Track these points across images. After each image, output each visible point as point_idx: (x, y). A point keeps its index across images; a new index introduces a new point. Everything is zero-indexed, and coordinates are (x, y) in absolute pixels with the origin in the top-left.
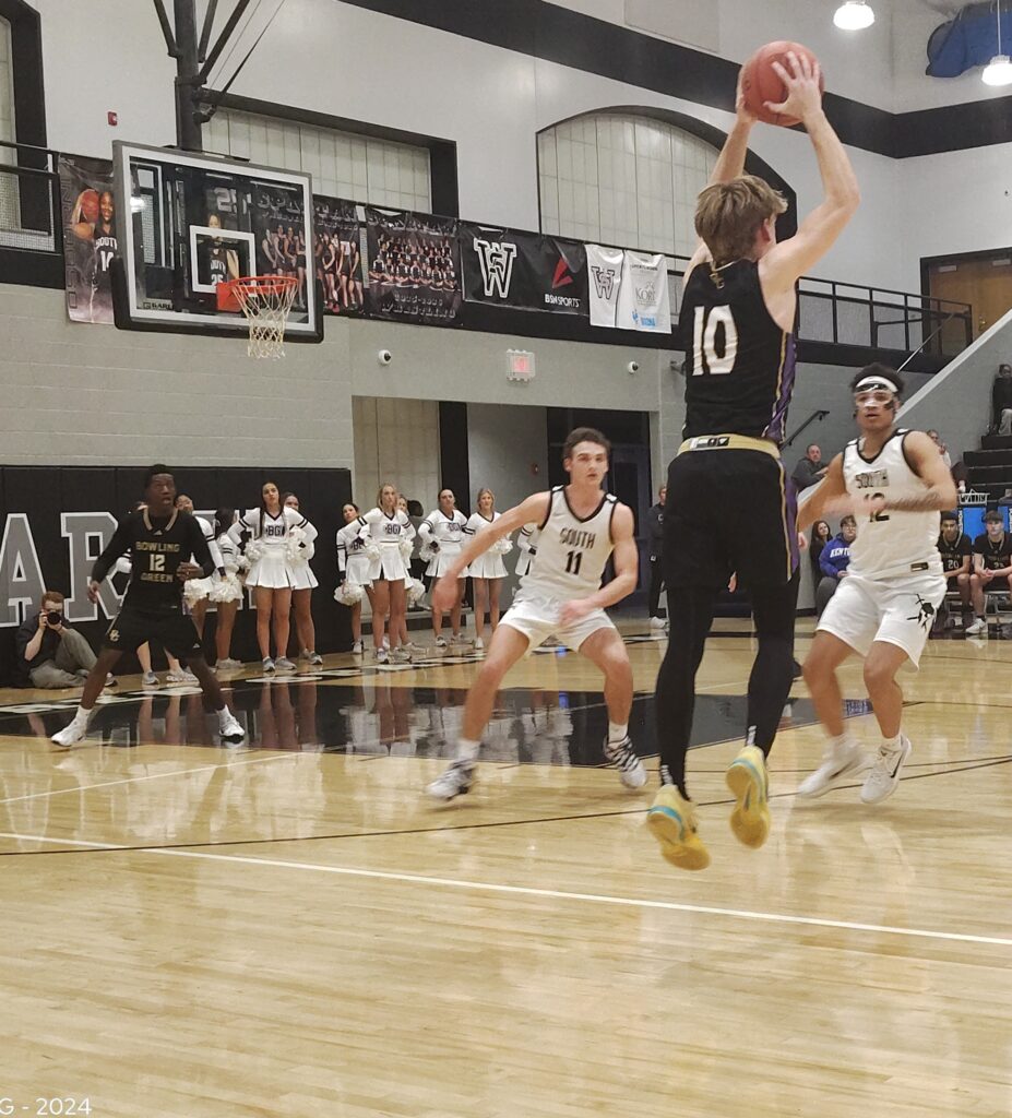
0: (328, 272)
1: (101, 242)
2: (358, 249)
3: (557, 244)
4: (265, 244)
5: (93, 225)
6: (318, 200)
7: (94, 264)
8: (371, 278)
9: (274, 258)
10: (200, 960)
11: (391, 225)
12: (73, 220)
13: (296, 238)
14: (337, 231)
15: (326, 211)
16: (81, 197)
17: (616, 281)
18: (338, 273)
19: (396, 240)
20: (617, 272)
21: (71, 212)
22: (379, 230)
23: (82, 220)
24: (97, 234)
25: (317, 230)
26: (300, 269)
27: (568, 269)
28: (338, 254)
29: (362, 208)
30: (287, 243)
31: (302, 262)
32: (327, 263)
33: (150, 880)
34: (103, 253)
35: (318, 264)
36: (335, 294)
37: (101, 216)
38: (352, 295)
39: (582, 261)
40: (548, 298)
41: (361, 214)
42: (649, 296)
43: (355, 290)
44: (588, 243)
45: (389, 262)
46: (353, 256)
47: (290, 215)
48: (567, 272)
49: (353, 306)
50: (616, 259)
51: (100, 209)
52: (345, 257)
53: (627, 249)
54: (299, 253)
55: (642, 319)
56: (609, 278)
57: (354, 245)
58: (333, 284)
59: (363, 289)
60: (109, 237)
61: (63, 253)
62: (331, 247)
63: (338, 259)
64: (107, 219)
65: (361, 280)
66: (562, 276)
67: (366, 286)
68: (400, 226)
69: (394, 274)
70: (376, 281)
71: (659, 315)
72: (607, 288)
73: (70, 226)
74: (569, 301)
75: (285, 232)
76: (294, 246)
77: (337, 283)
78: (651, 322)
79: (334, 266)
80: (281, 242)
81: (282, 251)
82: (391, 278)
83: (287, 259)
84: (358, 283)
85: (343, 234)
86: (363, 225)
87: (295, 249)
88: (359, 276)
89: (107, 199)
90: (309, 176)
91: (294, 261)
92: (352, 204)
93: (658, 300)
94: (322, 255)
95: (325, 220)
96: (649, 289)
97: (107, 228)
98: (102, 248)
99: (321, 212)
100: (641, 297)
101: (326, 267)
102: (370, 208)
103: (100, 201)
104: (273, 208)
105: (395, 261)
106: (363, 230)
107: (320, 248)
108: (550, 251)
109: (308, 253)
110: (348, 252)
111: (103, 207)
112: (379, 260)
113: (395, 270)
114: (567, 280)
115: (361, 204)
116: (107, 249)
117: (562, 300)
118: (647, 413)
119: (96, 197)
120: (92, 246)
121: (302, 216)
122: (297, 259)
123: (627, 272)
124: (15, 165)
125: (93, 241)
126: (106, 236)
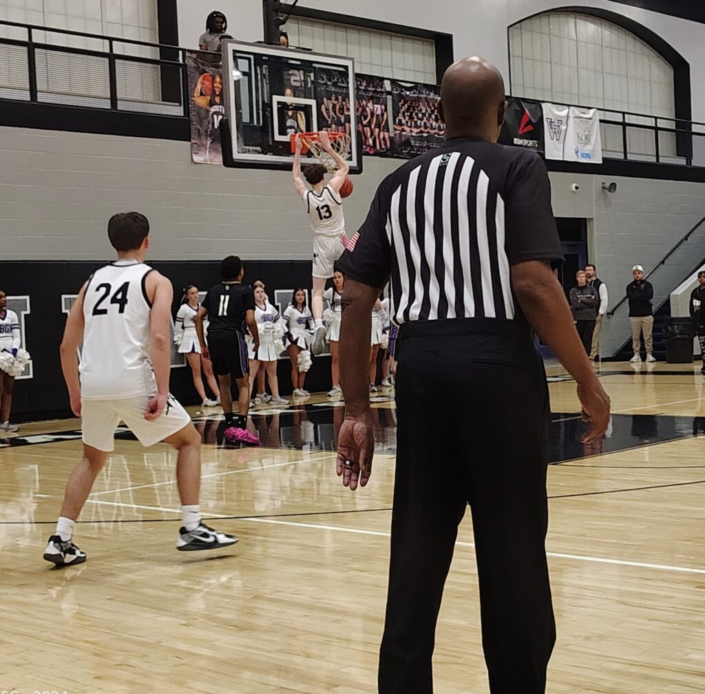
0: (366, 126)
1: (213, 110)
2: (386, 110)
3: (523, 103)
4: (323, 107)
5: (209, 98)
6: (358, 76)
7: (209, 123)
8: (395, 129)
9: (329, 118)
10: (279, 594)
11: (408, 93)
12: (195, 95)
13: (344, 103)
14: (372, 98)
15: (364, 84)
16: (201, 79)
17: (563, 128)
18: (373, 126)
19: (411, 103)
20: (564, 121)
21: (194, 89)
22: (401, 96)
23: (202, 94)
24: (211, 104)
25: (358, 98)
26: (347, 124)
27: (530, 119)
28: (372, 114)
29: (389, 82)
30: (338, 107)
31: (348, 119)
32: (365, 119)
33: (247, 539)
34: (215, 116)
35: (359, 121)
36: (371, 141)
37: (214, 91)
38: (382, 142)
39: (540, 114)
40: (516, 141)
41: (387, 86)
42: (586, 138)
43: (384, 138)
44: (543, 102)
45: (407, 118)
46: (383, 115)
47: (340, 87)
48: (529, 122)
49: (383, 149)
50: (564, 112)
51: (213, 86)
52: (378, 116)
53: (571, 106)
54: (346, 113)
55: (582, 154)
56: (558, 126)
57: (383, 107)
58: (369, 134)
59: (389, 137)
60: (219, 105)
61: (189, 117)
62: (368, 109)
63: (372, 116)
64: (218, 93)
65: (388, 131)
66: (526, 125)
67: (392, 135)
68: (415, 93)
69: (411, 127)
70: (398, 132)
71: (593, 150)
72: (557, 132)
73: (194, 99)
74: (531, 142)
75: (337, 99)
76: (343, 109)
77: (372, 134)
78: (588, 156)
79: (370, 122)
80: (334, 106)
81: (335, 112)
82: (408, 129)
83: (339, 118)
84: (386, 134)
85: (376, 99)
86: (389, 93)
87: (343, 111)
88: (387, 128)
89: (218, 79)
90: (352, 59)
91: (343, 119)
92: (382, 79)
93: (593, 141)
94: (362, 114)
95: (364, 90)
96: (587, 133)
97: (217, 100)
98: (215, 113)
99: (361, 85)
100: (581, 139)
101: (365, 123)
102: (394, 82)
103: (213, 81)
104: (329, 83)
105: (411, 117)
106: (389, 97)
107: (360, 109)
108: (518, 108)
109: (352, 113)
110: (379, 112)
111: (215, 85)
112: (400, 117)
113: (411, 124)
114: (530, 128)
115: (387, 79)
116: (217, 113)
117: (526, 142)
118: (585, 219)
119: (211, 79)
120: (208, 111)
121: (347, 88)
122: (345, 118)
123: (571, 121)
124: (158, 58)
125: (208, 108)
126: (217, 104)
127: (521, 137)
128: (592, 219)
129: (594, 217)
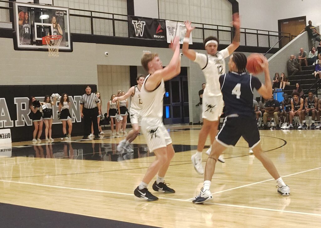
1: (24, 26)
3: (158, 21)
5: (23, 21)
17: (175, 30)
20: (175, 28)
23: (19, 20)
34: (25, 28)
40: (155, 36)
44: (166, 20)
48: (161, 29)
50: (175, 24)
51: (25, 17)
53: (178, 21)
56: (172, 30)
64: (26, 19)
66: (159, 30)
72: (172, 32)
74: (162, 37)
96: (185, 32)
97: (26, 22)
98: (25, 27)
100: (183, 35)
108: (155, 23)
111: (26, 16)
114: (161, 31)
116: (26, 27)
117: (159, 37)
118: (186, 67)
119: (24, 14)
120: (22, 26)
123: (178, 27)
124: (9, 7)
125: (22, 25)
126: (26, 24)
127: (157, 35)
128: (189, 67)
129: (190, 66)
